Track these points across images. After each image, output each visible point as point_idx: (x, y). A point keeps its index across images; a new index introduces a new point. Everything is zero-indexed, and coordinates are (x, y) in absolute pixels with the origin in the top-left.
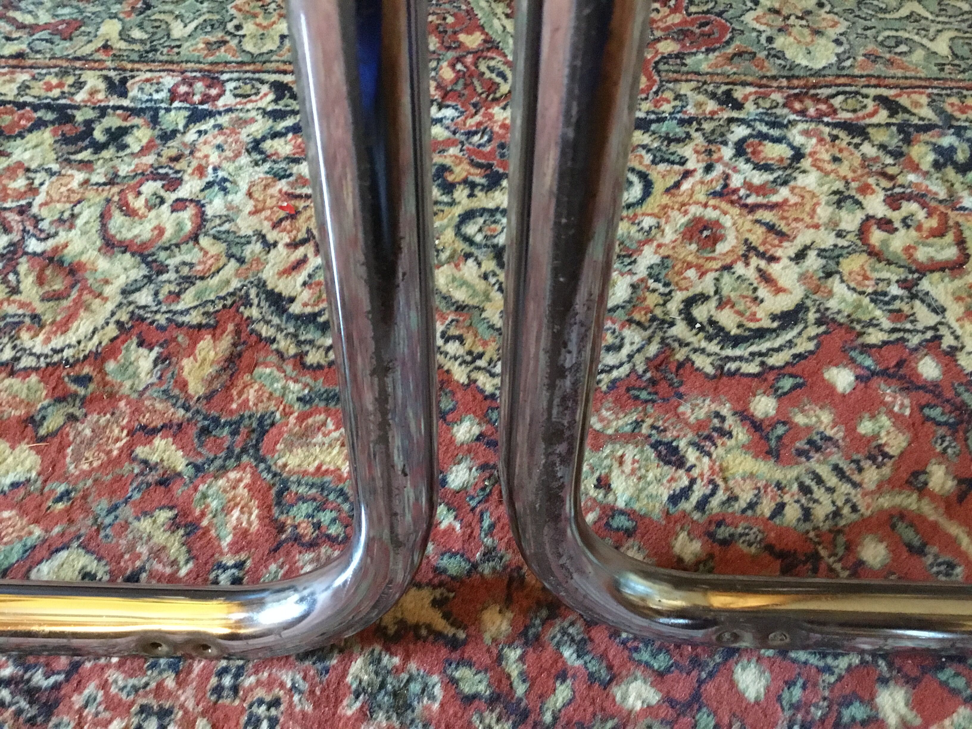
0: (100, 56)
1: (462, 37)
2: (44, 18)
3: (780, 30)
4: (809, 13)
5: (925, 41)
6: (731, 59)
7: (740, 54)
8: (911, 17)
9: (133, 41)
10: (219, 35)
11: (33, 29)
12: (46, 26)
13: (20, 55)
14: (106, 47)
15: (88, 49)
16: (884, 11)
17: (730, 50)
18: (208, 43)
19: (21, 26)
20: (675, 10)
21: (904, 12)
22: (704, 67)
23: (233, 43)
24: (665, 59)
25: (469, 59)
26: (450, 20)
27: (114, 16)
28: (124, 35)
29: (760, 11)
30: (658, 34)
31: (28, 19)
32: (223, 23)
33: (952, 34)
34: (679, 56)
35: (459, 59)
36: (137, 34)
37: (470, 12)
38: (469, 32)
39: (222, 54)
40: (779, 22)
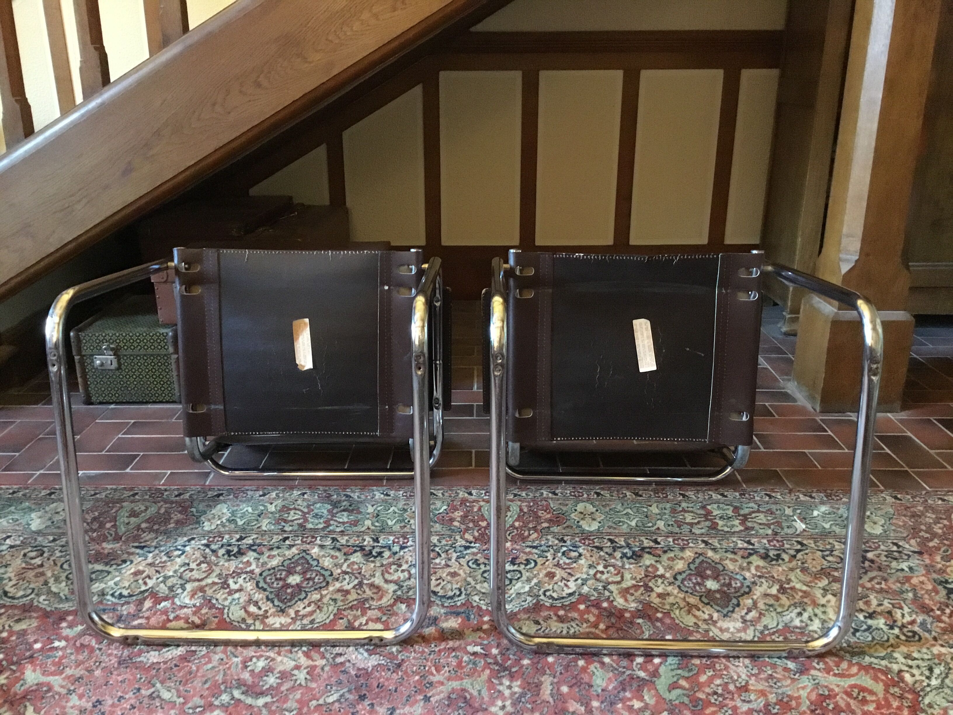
0: (367, 531)
1: (480, 523)
2: (346, 520)
3: (582, 519)
4: (592, 513)
5: (629, 522)
6: (564, 528)
7: (568, 527)
8: (627, 514)
9: (376, 526)
10: (403, 524)
11: (343, 523)
12: (347, 522)
13: (342, 531)
14: (368, 528)
15: (363, 529)
16: (618, 512)
17: (565, 526)
18: (401, 527)
19: (340, 523)
20: (549, 513)
21: (625, 512)
22: (556, 531)
23: (409, 526)
24: (543, 528)
25: (483, 529)
26: (476, 518)
27: (368, 519)
28: (373, 524)
29: (576, 513)
30: (542, 521)
31: (341, 520)
32: (404, 520)
33: (637, 519)
34: (549, 528)
35: (479, 530)
36: (377, 524)
37: (482, 515)
38: (482, 521)
39: (405, 530)
40: (582, 516)
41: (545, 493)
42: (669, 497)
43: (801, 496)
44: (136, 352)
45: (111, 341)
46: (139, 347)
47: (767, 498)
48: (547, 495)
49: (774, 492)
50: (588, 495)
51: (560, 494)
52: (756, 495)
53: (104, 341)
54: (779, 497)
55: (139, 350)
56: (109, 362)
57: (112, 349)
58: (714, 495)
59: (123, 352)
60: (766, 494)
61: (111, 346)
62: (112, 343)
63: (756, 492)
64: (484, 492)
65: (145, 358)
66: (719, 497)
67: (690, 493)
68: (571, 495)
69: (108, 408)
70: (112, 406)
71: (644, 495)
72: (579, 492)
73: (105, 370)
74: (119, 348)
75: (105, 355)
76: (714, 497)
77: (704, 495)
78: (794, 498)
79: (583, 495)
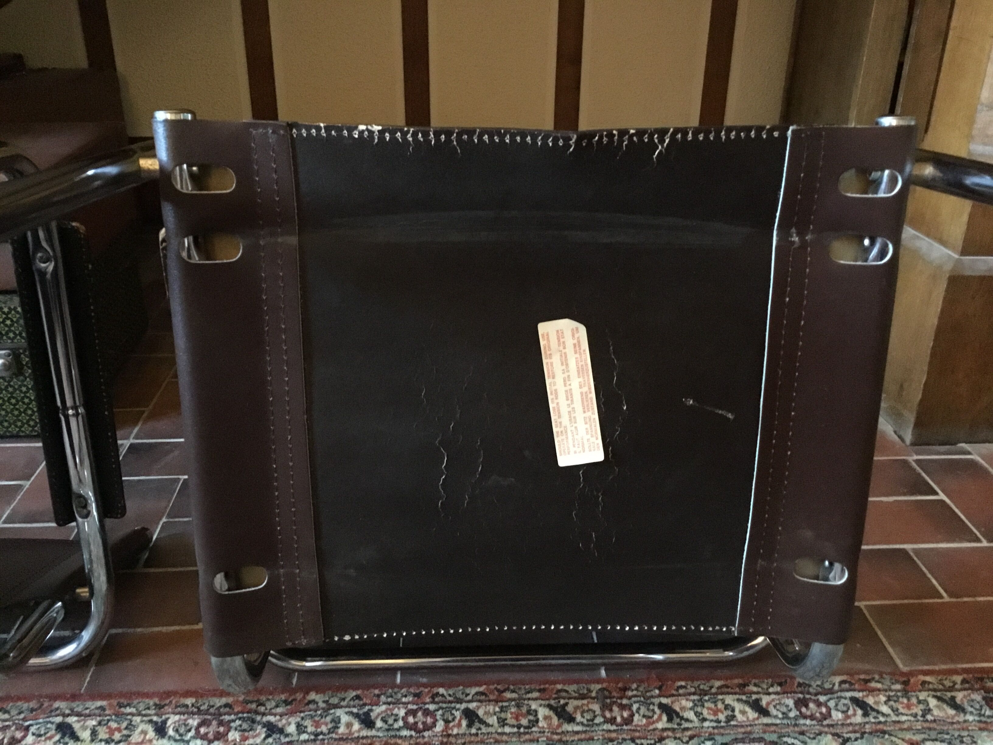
41: (345, 719)
42: (636, 718)
43: (933, 702)
47: (858, 718)
48: (349, 725)
49: (872, 691)
50: (447, 722)
51: (379, 724)
52: (832, 704)
54: (885, 709)
58: (738, 707)
60: (855, 701)
63: (830, 691)
64: (194, 722)
66: (752, 714)
67: (684, 702)
68: (407, 726)
71: (579, 718)
72: (427, 713)
76: (740, 717)
77: (715, 713)
78: (918, 710)
79: (434, 725)
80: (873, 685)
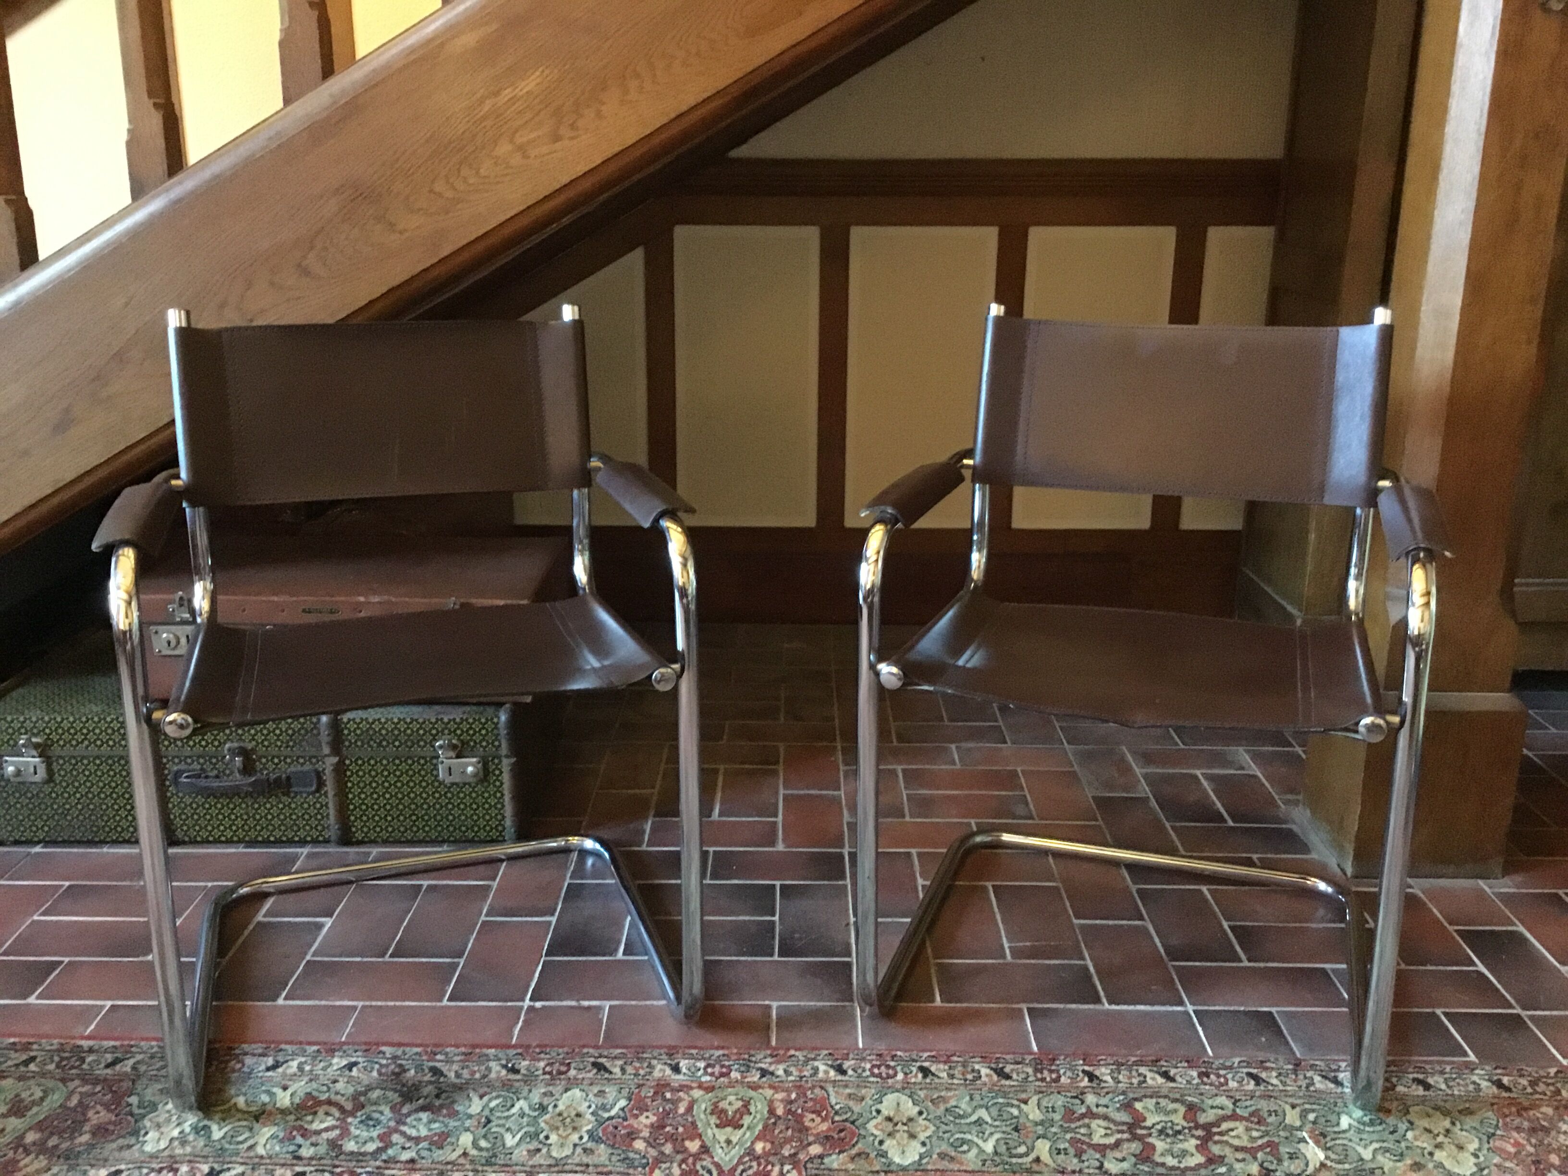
0: (462, 1161)
1: (687, 1143)
2: (424, 1132)
3: (889, 1135)
4: (911, 1120)
5: (980, 1142)
6: (852, 1159)
7: (859, 1155)
8: (979, 1122)
9: (481, 1149)
10: (534, 1145)
11: (417, 1140)
12: (425, 1138)
13: (412, 1161)
14: (465, 1154)
15: (454, 1156)
16: (961, 1117)
17: (854, 1152)
18: (529, 1151)
19: (410, 1138)
20: (824, 1120)
21: (974, 1118)
22: (835, 1166)
23: (544, 1151)
24: (811, 1160)
25: (691, 1160)
26: (681, 1129)
27: (467, 1130)
28: (475, 1144)
29: (880, 1119)
30: (811, 1139)
31: (413, 1133)
32: (537, 1135)
33: (997, 1136)
34: (821, 1157)
35: (684, 1161)
36: (483, 1143)
37: (694, 1123)
38: (692, 1139)
39: (538, 1159)
40: (889, 1127)
41: (822, 1068)
42: (1063, 1079)
43: (1317, 1078)
44: (81, 750)
45: (35, 731)
46: (86, 742)
47: (1251, 1085)
48: (826, 1072)
49: (1266, 1069)
50: (906, 1074)
51: (850, 1072)
52: (1230, 1076)
53: (23, 731)
54: (1275, 1081)
55: (87, 747)
56: (32, 770)
57: (36, 746)
58: (1149, 1075)
59: (56, 751)
60: (1250, 1075)
61: (34, 740)
62: (35, 735)
63: (1231, 1068)
64: (701, 1064)
65: (98, 762)
66: (1160, 1080)
67: (1103, 1070)
68: (873, 1075)
69: (29, 854)
70: (38, 849)
71: (1015, 1076)
72: (888, 1067)
73: (23, 783)
74: (49, 742)
75: (22, 755)
76: (1150, 1082)
77: (1130, 1078)
78: (1304, 1084)
79: (895, 1074)
80: (1268, 1064)
